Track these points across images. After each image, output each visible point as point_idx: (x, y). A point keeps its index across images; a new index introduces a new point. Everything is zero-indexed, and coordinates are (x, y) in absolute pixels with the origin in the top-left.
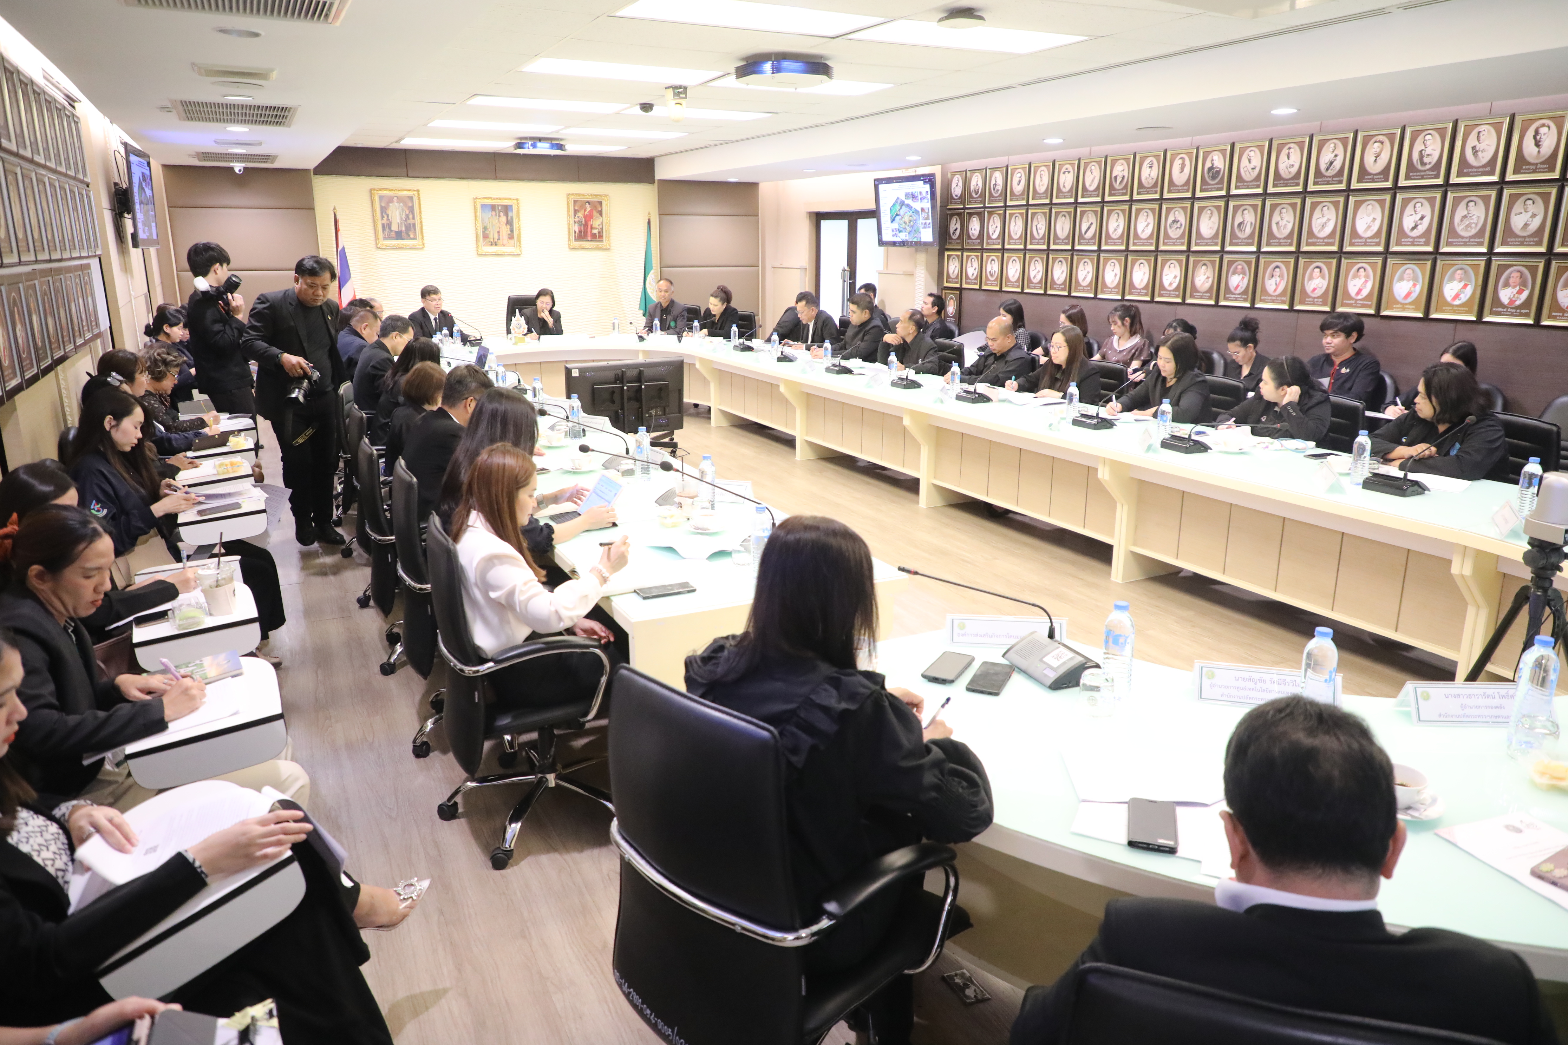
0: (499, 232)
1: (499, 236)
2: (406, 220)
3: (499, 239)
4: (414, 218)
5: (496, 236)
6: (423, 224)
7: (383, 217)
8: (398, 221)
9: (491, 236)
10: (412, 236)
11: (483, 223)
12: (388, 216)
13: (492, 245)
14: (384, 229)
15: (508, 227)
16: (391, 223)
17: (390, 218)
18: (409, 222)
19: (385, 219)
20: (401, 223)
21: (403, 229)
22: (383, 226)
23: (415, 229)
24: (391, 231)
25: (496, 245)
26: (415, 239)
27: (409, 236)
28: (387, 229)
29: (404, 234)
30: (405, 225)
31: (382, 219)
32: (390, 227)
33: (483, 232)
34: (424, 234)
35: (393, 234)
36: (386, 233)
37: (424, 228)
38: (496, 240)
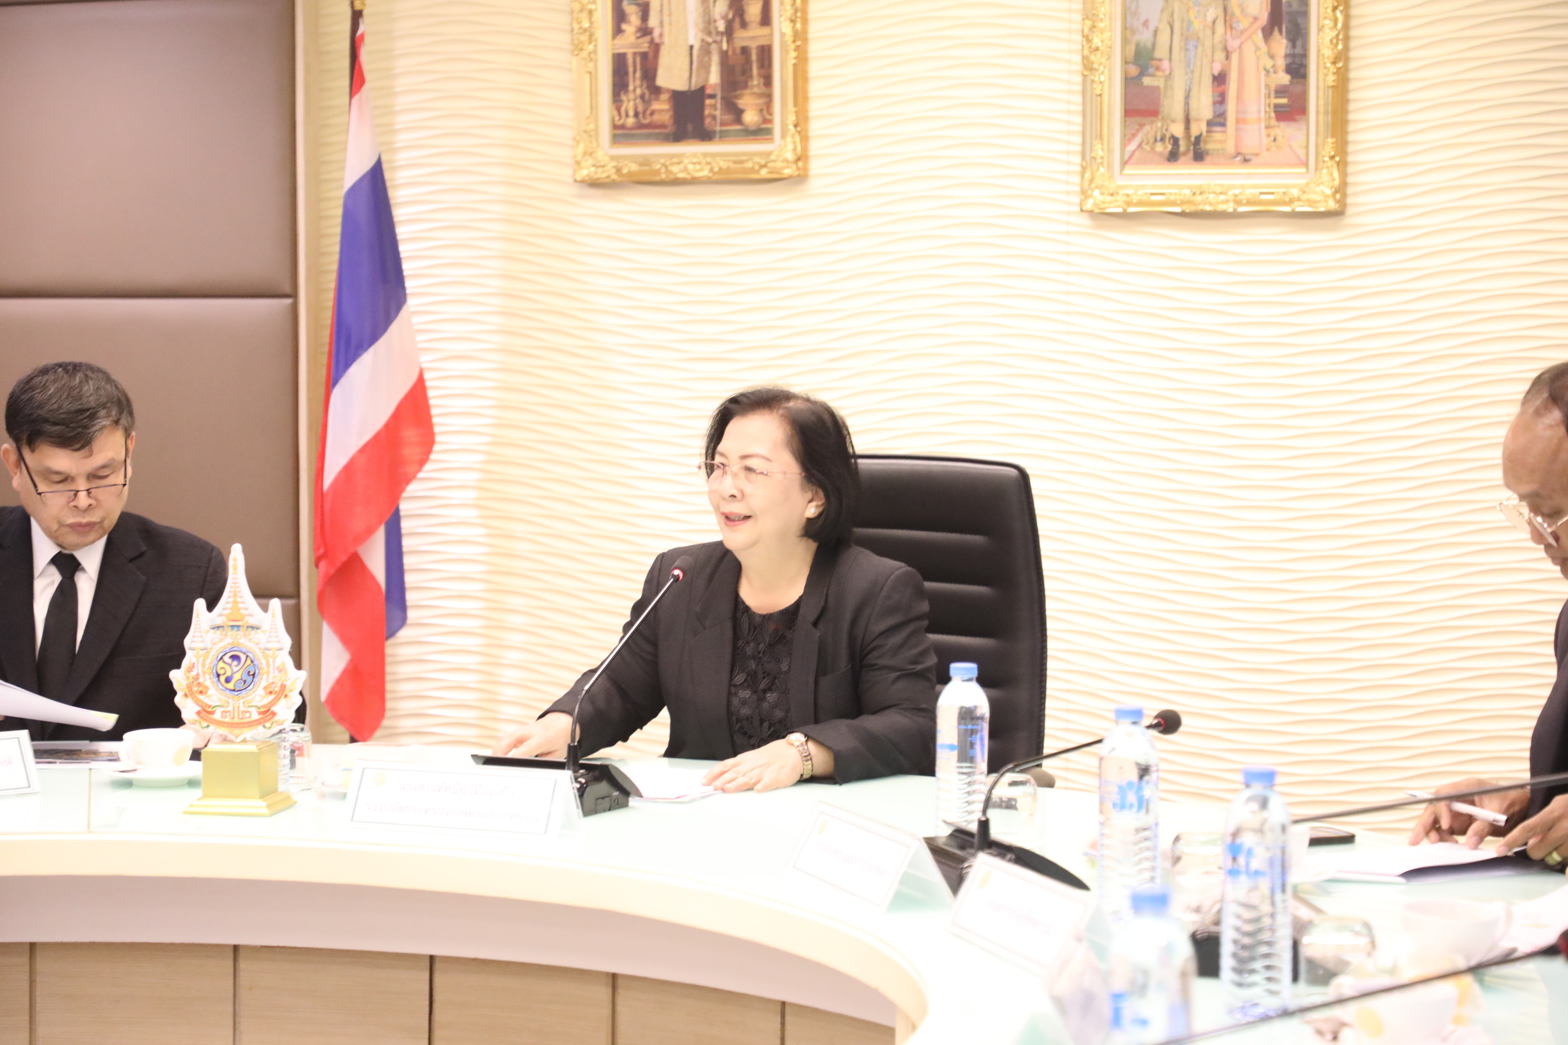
0: (1220, 79)
1: (1221, 99)
2: (729, 32)
3: (1218, 121)
4: (766, 19)
5: (1203, 107)
6: (814, 49)
7: (620, 17)
8: (694, 37)
9: (1173, 106)
10: (750, 117)
11: (1127, 30)
12: (645, 15)
13: (1173, 156)
14: (620, 85)
15: (1281, 44)
16: (656, 48)
17: (653, 22)
18: (742, 37)
19: (630, 29)
20: (706, 49)
21: (714, 78)
22: (619, 64)
23: (768, 80)
24: (656, 91)
25: (1199, 156)
26: (761, 132)
27: (737, 114)
28: (635, 84)
29: (713, 109)
30: (724, 56)
31: (618, 31)
32: (649, 74)
33: (1131, 83)
34: (814, 108)
35: (662, 108)
36: (630, 103)
37: (814, 69)
38: (1198, 128)
